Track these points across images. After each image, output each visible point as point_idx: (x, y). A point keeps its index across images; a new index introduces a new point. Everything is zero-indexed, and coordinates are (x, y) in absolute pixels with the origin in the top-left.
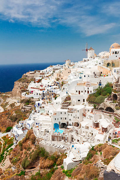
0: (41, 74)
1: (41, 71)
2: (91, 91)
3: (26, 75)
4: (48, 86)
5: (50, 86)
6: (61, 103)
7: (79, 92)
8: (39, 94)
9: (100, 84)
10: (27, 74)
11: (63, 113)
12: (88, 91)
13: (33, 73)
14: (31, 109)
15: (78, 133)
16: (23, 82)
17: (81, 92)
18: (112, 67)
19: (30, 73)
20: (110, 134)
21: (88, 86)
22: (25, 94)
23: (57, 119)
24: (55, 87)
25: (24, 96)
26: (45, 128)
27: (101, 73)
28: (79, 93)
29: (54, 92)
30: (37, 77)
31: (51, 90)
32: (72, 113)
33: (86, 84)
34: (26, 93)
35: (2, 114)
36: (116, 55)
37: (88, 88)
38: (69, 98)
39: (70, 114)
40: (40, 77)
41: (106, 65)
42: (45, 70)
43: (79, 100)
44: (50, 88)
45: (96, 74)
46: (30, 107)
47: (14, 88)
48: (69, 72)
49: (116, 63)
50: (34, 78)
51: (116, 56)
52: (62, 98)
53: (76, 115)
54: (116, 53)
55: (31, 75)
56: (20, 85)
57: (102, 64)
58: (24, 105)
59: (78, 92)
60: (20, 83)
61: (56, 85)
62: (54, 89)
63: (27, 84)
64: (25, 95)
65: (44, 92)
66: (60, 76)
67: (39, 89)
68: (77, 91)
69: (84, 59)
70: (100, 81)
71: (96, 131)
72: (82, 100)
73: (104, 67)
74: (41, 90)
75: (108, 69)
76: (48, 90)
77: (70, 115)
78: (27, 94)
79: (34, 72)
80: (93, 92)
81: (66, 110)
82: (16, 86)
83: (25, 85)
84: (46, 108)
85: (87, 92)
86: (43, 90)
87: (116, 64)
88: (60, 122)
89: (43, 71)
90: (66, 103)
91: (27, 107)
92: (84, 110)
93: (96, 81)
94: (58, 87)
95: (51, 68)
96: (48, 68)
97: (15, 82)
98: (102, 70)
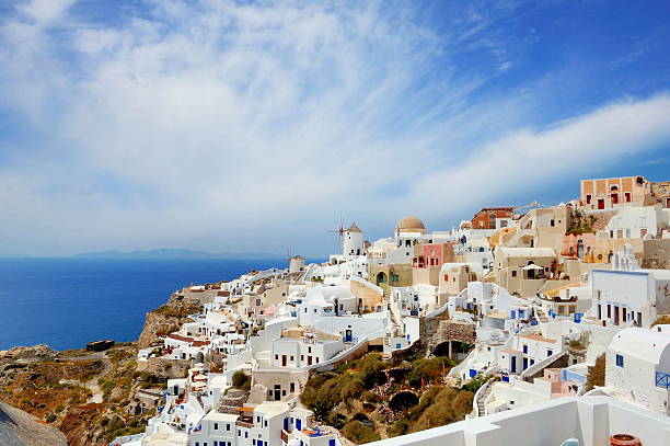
1: (224, 287)
2: (317, 359)
3: (182, 294)
4: (219, 332)
5: (223, 334)
6: (222, 392)
7: (284, 358)
8: (187, 358)
9: (347, 336)
10: (184, 292)
11: (222, 428)
12: (310, 359)
13: (201, 291)
14: (156, 401)
16: (167, 317)
17: (288, 359)
18: (391, 285)
19: (193, 291)
21: (310, 341)
22: (150, 355)
23: (201, 445)
24: (236, 336)
25: (144, 359)
27: (360, 300)
28: (284, 364)
32: (247, 430)
33: (305, 335)
34: (154, 352)
35: (83, 413)
36: (408, 249)
37: (310, 348)
39: (244, 430)
41: (375, 278)
42: (234, 284)
43: (277, 387)
44: (222, 338)
45: (341, 306)
46: (157, 395)
47: (144, 332)
48: (284, 294)
49: (402, 273)
51: (408, 254)
53: (260, 436)
54: (408, 242)
55: (194, 296)
57: (365, 274)
58: (139, 388)
59: (280, 358)
60: (158, 319)
61: (240, 332)
62: (233, 342)
63: (177, 321)
64: (147, 359)
65: (204, 353)
66: (258, 303)
67: (191, 340)
68: (277, 357)
69: (332, 257)
70: (351, 326)
72: (286, 387)
73: (368, 284)
74: (197, 344)
75: (380, 290)
77: (243, 434)
78: (154, 355)
79: (203, 288)
80: (321, 361)
81: (233, 418)
82: (150, 326)
85: (306, 359)
86: (204, 343)
87: (403, 276)
89: (229, 284)
90: (235, 394)
91: (147, 396)
92: (286, 421)
93: (337, 326)
94: (242, 337)
95: (250, 278)
96: (244, 277)
97: (147, 314)
98: (361, 294)
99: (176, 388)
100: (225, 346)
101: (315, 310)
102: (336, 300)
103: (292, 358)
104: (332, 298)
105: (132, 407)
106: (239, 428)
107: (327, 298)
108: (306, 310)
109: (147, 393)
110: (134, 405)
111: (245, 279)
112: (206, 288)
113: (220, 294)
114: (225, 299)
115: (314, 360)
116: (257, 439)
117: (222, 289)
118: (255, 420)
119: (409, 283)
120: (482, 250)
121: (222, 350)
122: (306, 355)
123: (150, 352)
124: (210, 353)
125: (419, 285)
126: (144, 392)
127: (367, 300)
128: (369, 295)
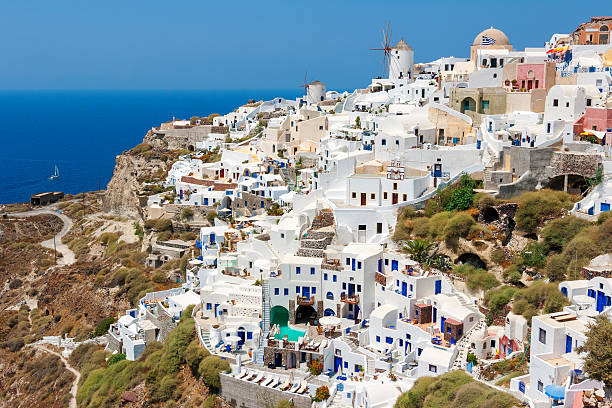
1: (217, 121)
2: (405, 196)
3: (161, 131)
4: (247, 173)
5: (254, 175)
6: (297, 233)
7: (363, 196)
8: (211, 203)
9: (435, 170)
10: (164, 128)
11: (305, 272)
12: (395, 197)
13: (187, 127)
14: (182, 253)
15: (357, 343)
16: (148, 160)
17: (368, 197)
18: (480, 112)
19: (177, 127)
20: (473, 345)
21: (396, 177)
22: (162, 201)
23: (282, 291)
24: (271, 177)
25: (157, 206)
26: (241, 324)
27: (442, 131)
28: (363, 202)
29: (267, 196)
30: (199, 139)
31: (256, 190)
32: (335, 273)
33: (389, 169)
34: (167, 198)
36: (494, 70)
37: (395, 185)
38: (325, 218)
39: (331, 273)
41: (459, 104)
42: (229, 118)
43: (362, 227)
44: (250, 182)
45: (422, 137)
47: (114, 179)
48: (321, 128)
49: (494, 98)
50: (190, 142)
51: (495, 76)
52: (302, 218)
53: (351, 279)
54: (494, 63)
55: (177, 134)
56: (137, 168)
57: (443, 100)
58: (155, 239)
59: (359, 197)
61: (276, 172)
62: (269, 184)
63: (162, 164)
64: (161, 205)
65: (232, 197)
66: (288, 138)
67: (209, 184)
68: (354, 195)
69: (374, 82)
70: (439, 160)
71: (422, 335)
72: (372, 227)
73: (451, 111)
74: (219, 187)
75: (468, 118)
76: (245, 188)
77: (330, 277)
78: (167, 202)
79: (189, 122)
80: (411, 199)
82: (123, 171)
83: (156, 169)
84: (244, 253)
85: (390, 197)
86: (228, 186)
87: (495, 102)
88: (292, 304)
89: (223, 119)
90: (316, 236)
91: (168, 248)
92: (380, 261)
93: (422, 160)
94: (279, 177)
95: (251, 110)
96: (242, 109)
97: (118, 157)
98: (443, 123)
99: (212, 236)
100: (260, 188)
101: (397, 142)
102: (417, 131)
103: (373, 196)
104: (412, 129)
105: (151, 261)
106: (325, 271)
108: (384, 142)
109: (167, 245)
110: (154, 258)
111: (243, 112)
112: (194, 123)
113: (214, 130)
114: (223, 136)
115: (400, 198)
116: (348, 282)
117: (216, 124)
118: (343, 263)
119: (502, 109)
120: (592, 69)
122: (391, 192)
123: (163, 198)
124: (241, 197)
125: (516, 112)
126: (163, 244)
127: (450, 131)
128: (453, 125)
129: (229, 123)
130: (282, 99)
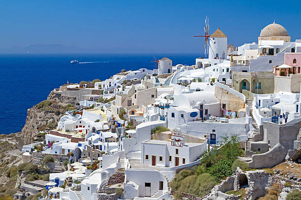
0: (94, 92)
1: (97, 85)
2: (184, 160)
3: (59, 92)
4: (94, 130)
5: (98, 132)
6: (98, 188)
7: (154, 158)
8: (66, 153)
9: (211, 139)
10: (61, 90)
12: (177, 159)
13: (77, 89)
14: (40, 191)
16: (47, 112)
17: (157, 159)
18: (253, 92)
19: (69, 89)
21: (178, 144)
22: (32, 150)
24: (110, 134)
25: (28, 154)
27: (224, 106)
28: (154, 164)
29: (103, 150)
30: (83, 99)
31: (95, 144)
33: (173, 138)
34: (36, 148)
36: (271, 57)
37: (177, 150)
38: (119, 177)
40: (92, 99)
41: (238, 85)
42: (106, 82)
43: (148, 185)
44: (97, 136)
45: (207, 111)
47: (26, 126)
48: (153, 96)
49: (265, 80)
50: (77, 101)
51: (270, 62)
55: (69, 94)
56: (38, 119)
57: (229, 81)
58: (24, 179)
59: (150, 158)
60: (39, 115)
61: (114, 131)
62: (107, 140)
63: (55, 117)
64: (30, 153)
65: (81, 148)
66: (130, 103)
67: (69, 137)
68: (147, 157)
69: (197, 60)
72: (155, 185)
73: (232, 90)
74: (74, 140)
75: (243, 97)
78: (36, 151)
79: (78, 86)
80: (187, 162)
82: (32, 120)
83: (51, 120)
85: (173, 159)
86: (81, 140)
87: (265, 84)
89: (102, 83)
90: (109, 191)
91: (31, 187)
94: (115, 135)
95: (122, 77)
96: (115, 77)
97: (29, 110)
98: (225, 100)
99: (57, 181)
100: (99, 143)
101: (182, 116)
102: (201, 106)
103: (161, 159)
104: (198, 103)
105: (18, 196)
107: (192, 104)
108: (173, 115)
109: (32, 184)
110: (20, 194)
111: (116, 79)
112: (81, 86)
115: (181, 161)
117: (96, 88)
119: (271, 90)
121: (97, 147)
122: (174, 156)
123: (33, 147)
124: (86, 149)
125: (280, 92)
126: (28, 183)
127: (231, 106)
128: (233, 101)
129: (106, 87)
130: (146, 69)
